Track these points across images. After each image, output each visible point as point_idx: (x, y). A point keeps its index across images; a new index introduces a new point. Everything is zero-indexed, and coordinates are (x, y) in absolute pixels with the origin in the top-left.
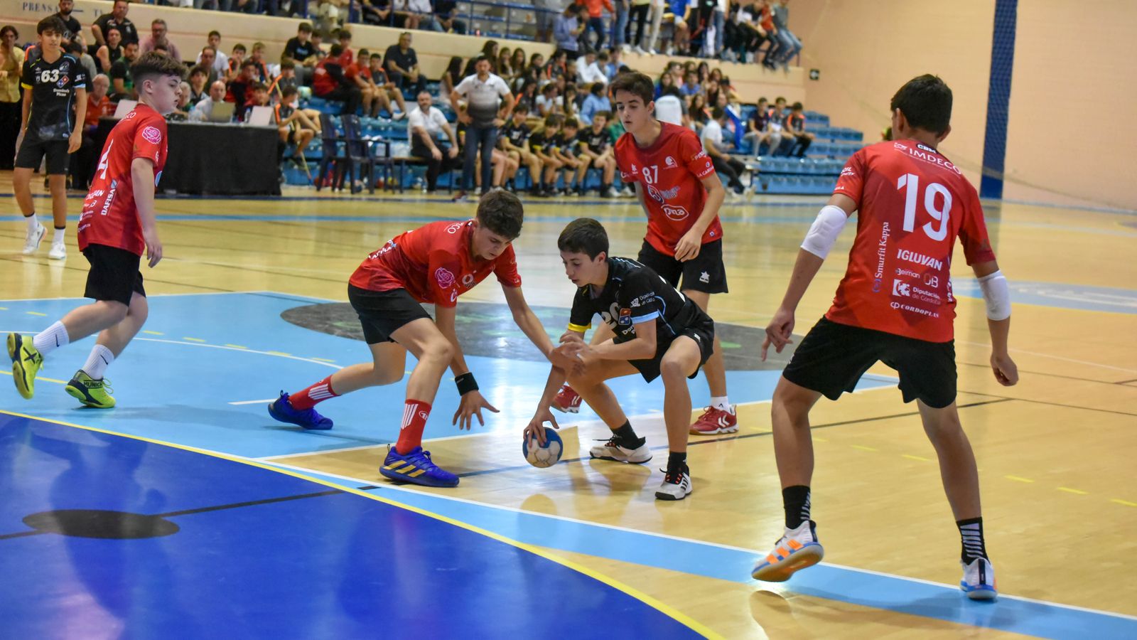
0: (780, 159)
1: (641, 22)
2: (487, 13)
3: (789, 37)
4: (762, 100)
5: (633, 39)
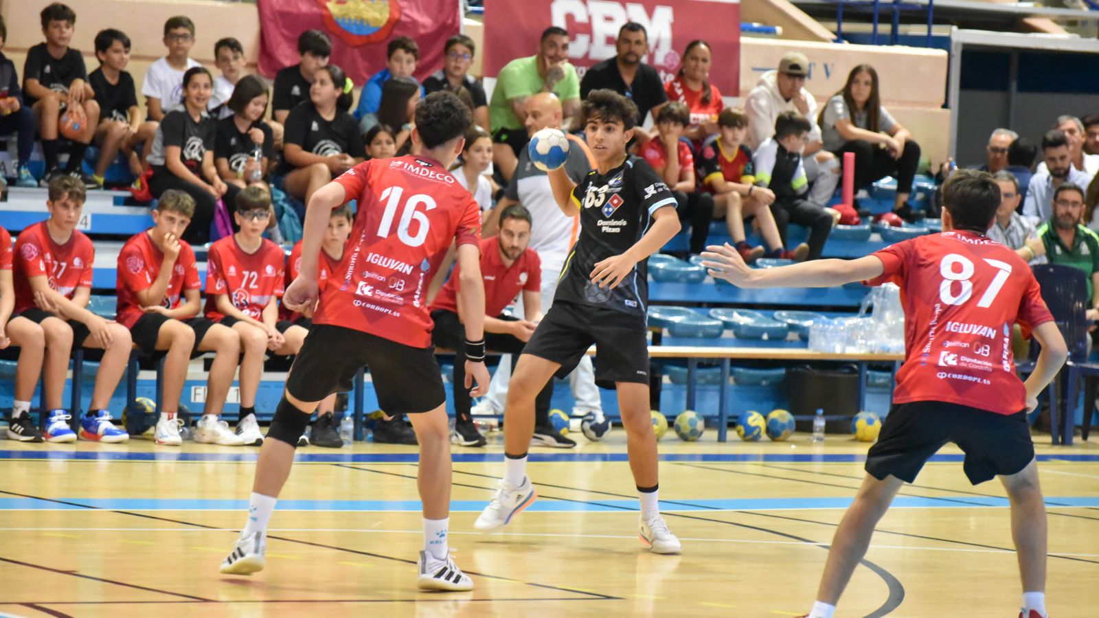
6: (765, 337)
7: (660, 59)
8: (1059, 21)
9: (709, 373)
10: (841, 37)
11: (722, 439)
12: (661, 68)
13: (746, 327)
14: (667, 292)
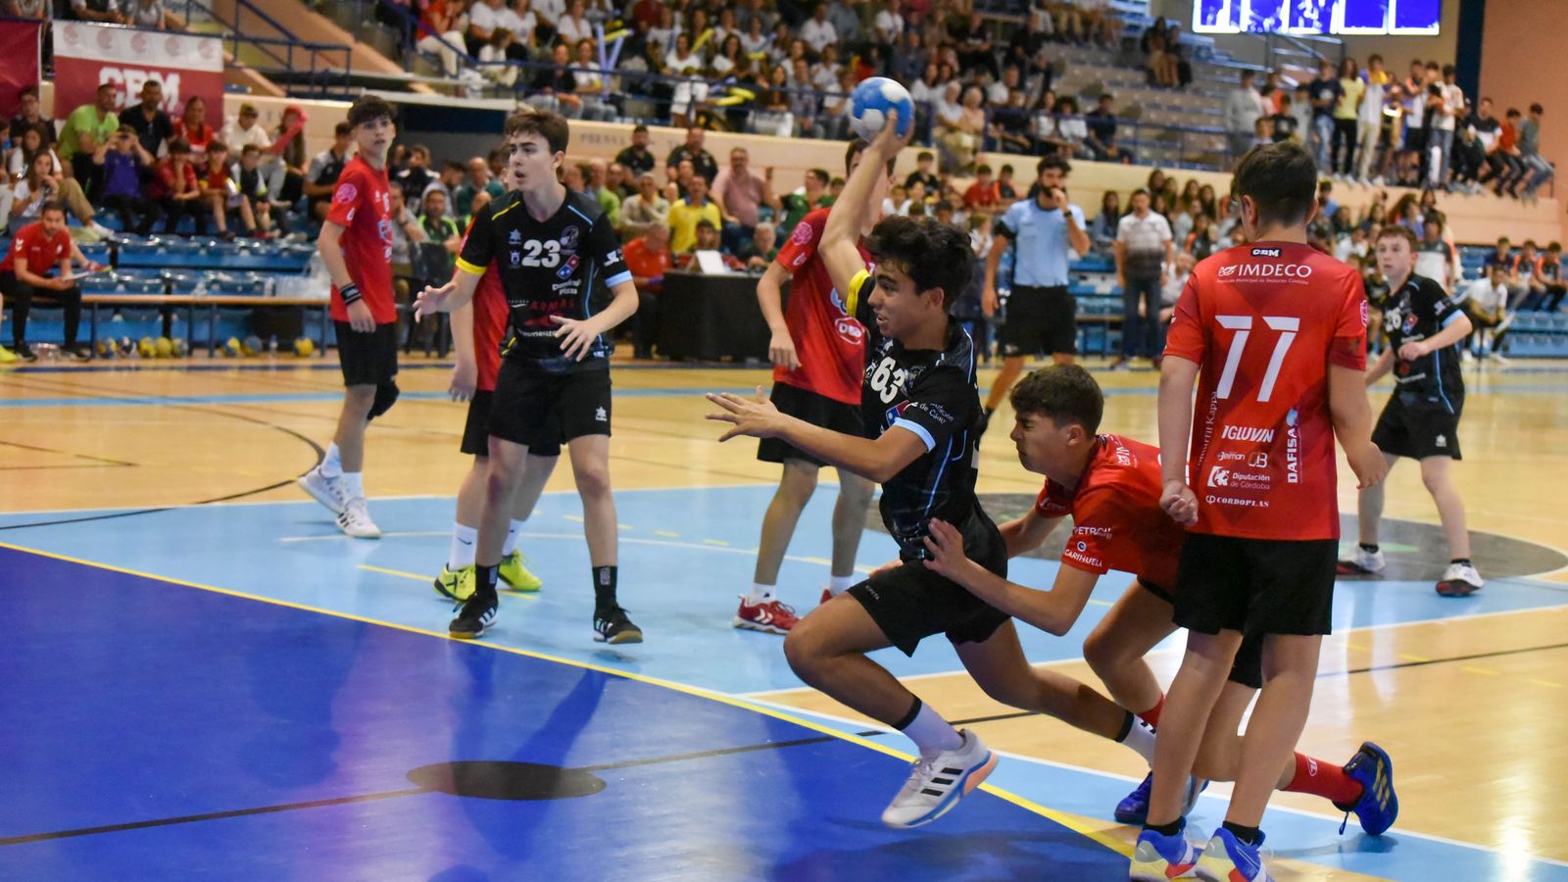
0: (1527, 314)
1: (1352, 144)
2: (1160, 138)
3: (1541, 162)
4: (1503, 241)
5: (1341, 168)
6: (240, 289)
7: (171, 108)
8: (432, 86)
9: (206, 313)
10: (290, 95)
11: (211, 356)
12: (172, 114)
13: (227, 283)
14: (177, 260)
